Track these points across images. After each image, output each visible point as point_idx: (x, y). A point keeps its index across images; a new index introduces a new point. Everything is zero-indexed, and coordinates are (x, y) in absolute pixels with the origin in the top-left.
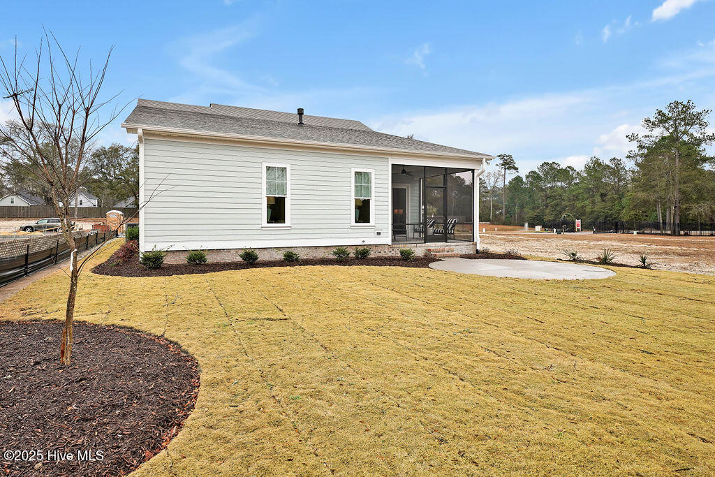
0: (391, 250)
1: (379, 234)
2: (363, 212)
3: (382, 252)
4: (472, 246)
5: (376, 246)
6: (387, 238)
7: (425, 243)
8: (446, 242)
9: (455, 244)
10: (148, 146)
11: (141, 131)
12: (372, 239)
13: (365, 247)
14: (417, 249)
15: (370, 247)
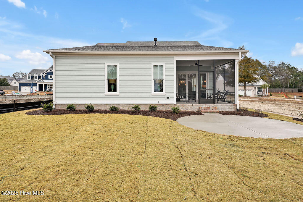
1: (168, 98)
2: (159, 87)
4: (233, 107)
5: (167, 104)
7: (199, 104)
8: (214, 104)
10: (57, 60)
11: (50, 53)
12: (164, 101)
13: (160, 105)
14: (193, 107)
15: (163, 105)
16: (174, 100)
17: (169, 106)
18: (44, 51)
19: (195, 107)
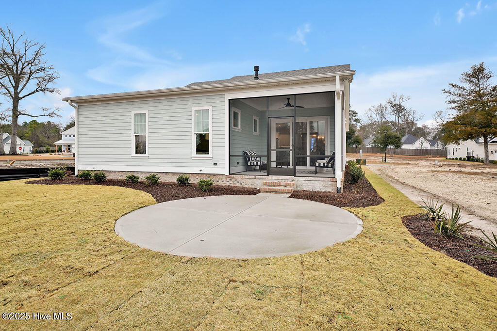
0: (228, 179)
1: (215, 164)
2: (203, 146)
3: (220, 181)
5: (214, 175)
6: (224, 169)
9: (305, 179)
10: (80, 110)
11: (69, 101)
12: (210, 169)
13: (205, 175)
14: (256, 181)
15: (209, 176)
16: (224, 168)
17: (217, 178)
18: (63, 100)
19: (260, 181)
